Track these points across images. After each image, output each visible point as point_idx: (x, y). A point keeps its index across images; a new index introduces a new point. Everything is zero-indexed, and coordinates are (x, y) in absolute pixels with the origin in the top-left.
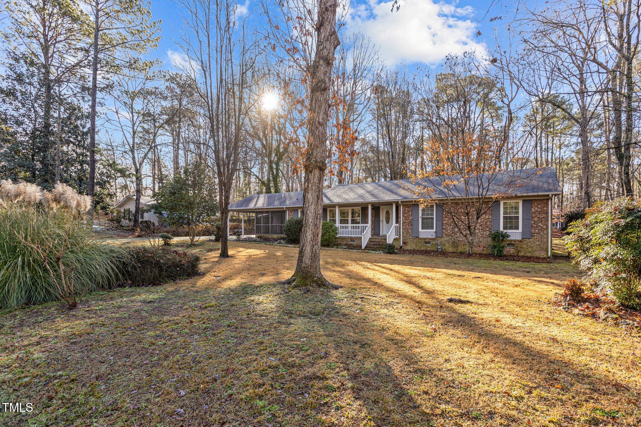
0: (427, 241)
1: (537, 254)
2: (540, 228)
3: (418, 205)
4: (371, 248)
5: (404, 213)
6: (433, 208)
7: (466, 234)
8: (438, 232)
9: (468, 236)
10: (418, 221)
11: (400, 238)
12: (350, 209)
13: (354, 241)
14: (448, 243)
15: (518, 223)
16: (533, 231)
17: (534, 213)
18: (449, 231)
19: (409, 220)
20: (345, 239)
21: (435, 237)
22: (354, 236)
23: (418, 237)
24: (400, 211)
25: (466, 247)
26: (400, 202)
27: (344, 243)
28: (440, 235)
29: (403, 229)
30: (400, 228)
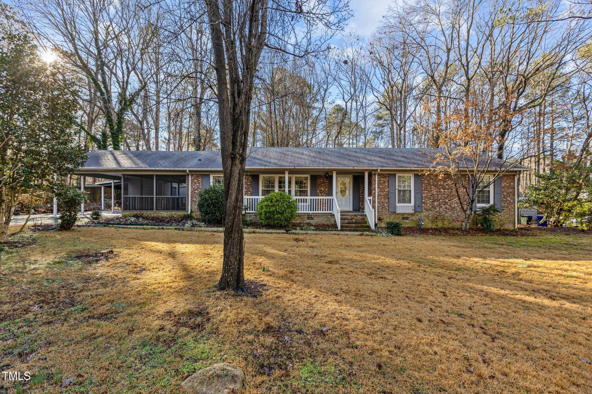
0: (405, 217)
1: (507, 227)
2: (508, 202)
3: (395, 175)
4: (349, 227)
5: (379, 184)
6: (410, 179)
7: (446, 208)
8: (417, 206)
9: (447, 210)
10: (395, 193)
11: (375, 214)
12: (294, 177)
13: (312, 219)
14: (428, 219)
15: (489, 197)
16: (503, 204)
17: (504, 187)
18: (428, 205)
19: (385, 193)
20: (299, 216)
21: (413, 212)
22: (312, 212)
23: (395, 212)
24: (375, 181)
25: (446, 222)
26: (379, 170)
27: (298, 222)
28: (419, 209)
29: (378, 203)
30: (374, 202)
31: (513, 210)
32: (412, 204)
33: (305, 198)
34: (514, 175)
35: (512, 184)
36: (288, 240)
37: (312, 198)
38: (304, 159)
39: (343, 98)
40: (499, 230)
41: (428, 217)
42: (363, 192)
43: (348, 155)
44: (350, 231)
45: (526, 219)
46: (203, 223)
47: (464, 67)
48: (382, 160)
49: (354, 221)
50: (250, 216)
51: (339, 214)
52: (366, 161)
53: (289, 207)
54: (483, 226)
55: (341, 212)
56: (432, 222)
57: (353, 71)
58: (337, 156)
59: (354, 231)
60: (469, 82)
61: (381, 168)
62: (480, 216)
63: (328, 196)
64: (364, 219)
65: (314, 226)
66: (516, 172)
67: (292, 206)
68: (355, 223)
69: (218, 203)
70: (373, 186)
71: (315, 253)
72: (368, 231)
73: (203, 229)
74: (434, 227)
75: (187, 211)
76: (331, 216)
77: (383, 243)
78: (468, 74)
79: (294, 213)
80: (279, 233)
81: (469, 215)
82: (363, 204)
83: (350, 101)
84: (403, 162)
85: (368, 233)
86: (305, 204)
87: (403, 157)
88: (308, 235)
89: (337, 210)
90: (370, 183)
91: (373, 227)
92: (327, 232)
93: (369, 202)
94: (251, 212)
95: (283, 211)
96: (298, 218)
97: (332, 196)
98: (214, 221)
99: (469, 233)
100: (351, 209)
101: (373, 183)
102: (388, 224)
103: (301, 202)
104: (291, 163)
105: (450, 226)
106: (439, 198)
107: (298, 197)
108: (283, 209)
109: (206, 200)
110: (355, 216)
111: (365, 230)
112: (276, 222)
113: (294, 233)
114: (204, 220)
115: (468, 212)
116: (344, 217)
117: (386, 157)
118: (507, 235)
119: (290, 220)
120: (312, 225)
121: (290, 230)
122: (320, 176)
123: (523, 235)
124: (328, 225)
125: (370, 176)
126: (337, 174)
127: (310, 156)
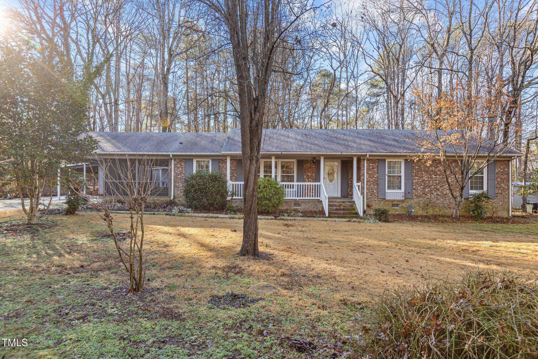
0: (395, 204)
1: (500, 214)
2: (502, 189)
3: (385, 160)
4: (337, 214)
5: (368, 169)
6: (401, 164)
7: (437, 195)
8: (407, 192)
9: (439, 197)
10: (385, 179)
11: (364, 201)
12: (280, 161)
13: (299, 205)
14: (419, 205)
15: (482, 183)
16: (497, 191)
17: (497, 173)
18: (419, 192)
19: (374, 179)
20: (286, 202)
21: (404, 198)
22: (299, 198)
23: (385, 199)
24: (364, 167)
25: (436, 210)
26: (368, 156)
27: (285, 208)
28: (409, 196)
29: (367, 189)
30: (363, 188)
31: (507, 196)
32: (403, 190)
33: (292, 183)
34: (509, 161)
35: (506, 169)
36: (278, 225)
37: (299, 183)
38: (291, 143)
39: (331, 66)
40: (491, 218)
41: (418, 204)
42: (352, 178)
43: (336, 138)
44: (338, 217)
45: (532, 206)
46: (191, 209)
47: (466, 36)
48: (372, 144)
49: (342, 207)
50: (236, 202)
51: (327, 200)
52: (355, 145)
53: (277, 193)
54: (474, 213)
55: (329, 198)
56: (423, 209)
57: (343, 35)
58: (325, 140)
59: (342, 217)
60: (472, 53)
61: (370, 154)
62: (472, 203)
63: (315, 181)
64: (352, 206)
65: (302, 213)
66: (511, 157)
67: (279, 192)
68: (343, 210)
69: (205, 189)
70: (362, 172)
71: (306, 236)
72: (356, 218)
73: (190, 214)
74: (424, 214)
75: (170, 197)
76: (318, 202)
77: (369, 228)
78: (471, 43)
79: (281, 199)
80: (268, 219)
81: (460, 202)
82: (352, 191)
83: (339, 69)
84: (394, 146)
85: (355, 219)
86: (292, 190)
87: (394, 140)
88: (297, 221)
89: (324, 197)
90: (359, 168)
91: (361, 214)
92: (315, 219)
93: (357, 188)
94: (237, 198)
95: (271, 197)
96: (284, 204)
97: (319, 181)
98: (201, 206)
99: (459, 220)
100: (339, 195)
101: (362, 168)
102: (376, 210)
103: (288, 188)
104: (277, 148)
105: (441, 213)
106: (431, 184)
107: (284, 183)
108: (271, 195)
109: (193, 186)
110: (343, 202)
111: (353, 217)
112: (264, 208)
113: (283, 219)
114: (191, 205)
115: (459, 199)
116: (332, 203)
117: (376, 140)
118: (497, 222)
119: (277, 206)
120: (299, 212)
121: (278, 217)
122: (307, 161)
123: (513, 222)
124: (315, 212)
125: (359, 161)
126: (324, 159)
127: (296, 139)
